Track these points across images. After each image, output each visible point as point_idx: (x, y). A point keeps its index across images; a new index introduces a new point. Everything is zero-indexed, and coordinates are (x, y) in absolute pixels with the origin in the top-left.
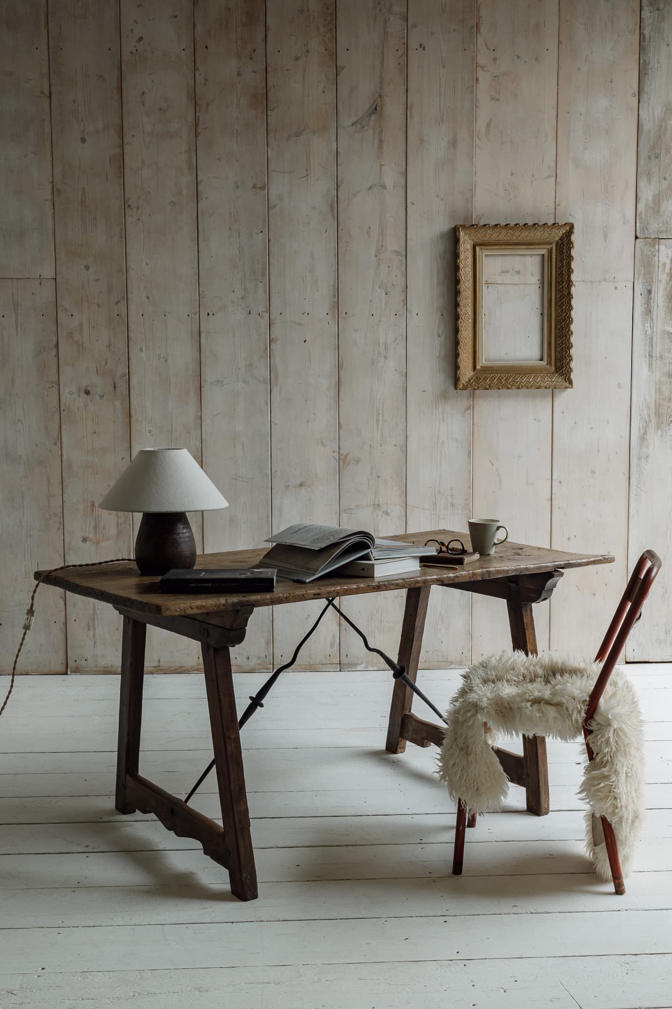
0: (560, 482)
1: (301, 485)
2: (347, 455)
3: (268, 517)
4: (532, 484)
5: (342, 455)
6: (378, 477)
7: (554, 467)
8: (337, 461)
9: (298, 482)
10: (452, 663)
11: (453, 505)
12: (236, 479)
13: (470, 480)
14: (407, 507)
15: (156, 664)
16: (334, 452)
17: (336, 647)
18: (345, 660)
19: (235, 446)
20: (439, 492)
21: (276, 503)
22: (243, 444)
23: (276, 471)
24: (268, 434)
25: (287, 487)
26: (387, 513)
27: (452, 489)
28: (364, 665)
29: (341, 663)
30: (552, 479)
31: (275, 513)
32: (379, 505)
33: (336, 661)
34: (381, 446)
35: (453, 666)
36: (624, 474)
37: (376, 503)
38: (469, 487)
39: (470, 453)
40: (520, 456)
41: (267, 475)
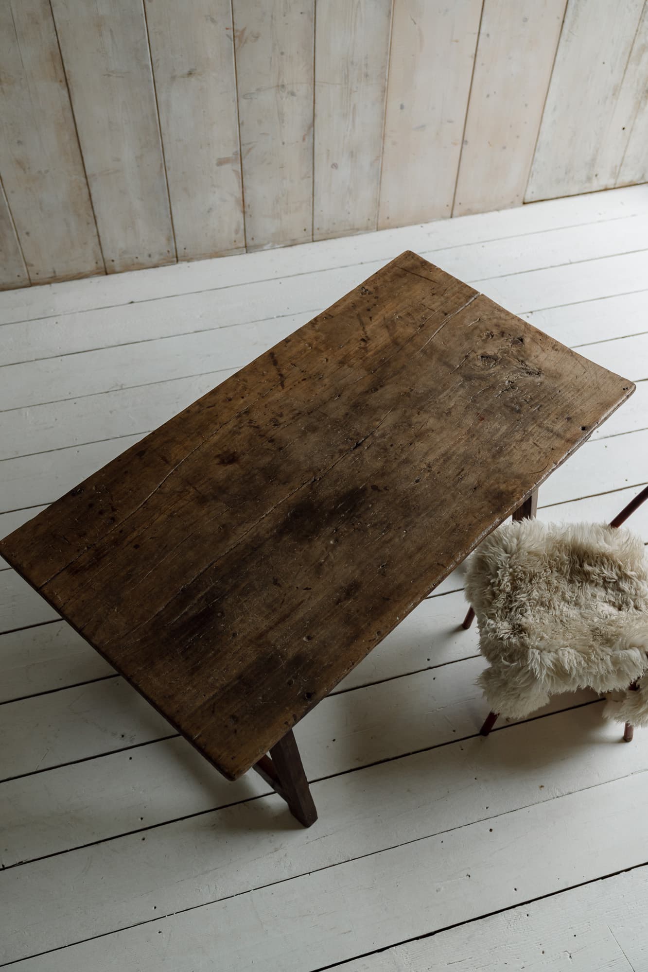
0: (488, 35)
1: (190, 74)
2: (244, 30)
3: (154, 115)
4: (457, 41)
5: (237, 31)
6: (282, 53)
7: (484, 18)
8: (231, 39)
9: (186, 71)
10: (358, 230)
11: (367, 75)
12: (109, 75)
13: (388, 44)
14: (316, 83)
15: (52, 275)
16: (227, 29)
17: (241, 232)
18: (250, 243)
19: (101, 35)
20: (352, 63)
21: (162, 98)
22: (111, 30)
23: (158, 60)
24: (142, 15)
25: (173, 78)
26: (293, 94)
27: (366, 58)
28: (270, 245)
29: (248, 245)
30: (479, 33)
31: (162, 108)
32: (283, 86)
33: (243, 244)
34: (284, 16)
35: (358, 232)
36: (558, 18)
37: (280, 83)
38: (387, 53)
39: (390, 12)
40: (447, 10)
41: (147, 66)
